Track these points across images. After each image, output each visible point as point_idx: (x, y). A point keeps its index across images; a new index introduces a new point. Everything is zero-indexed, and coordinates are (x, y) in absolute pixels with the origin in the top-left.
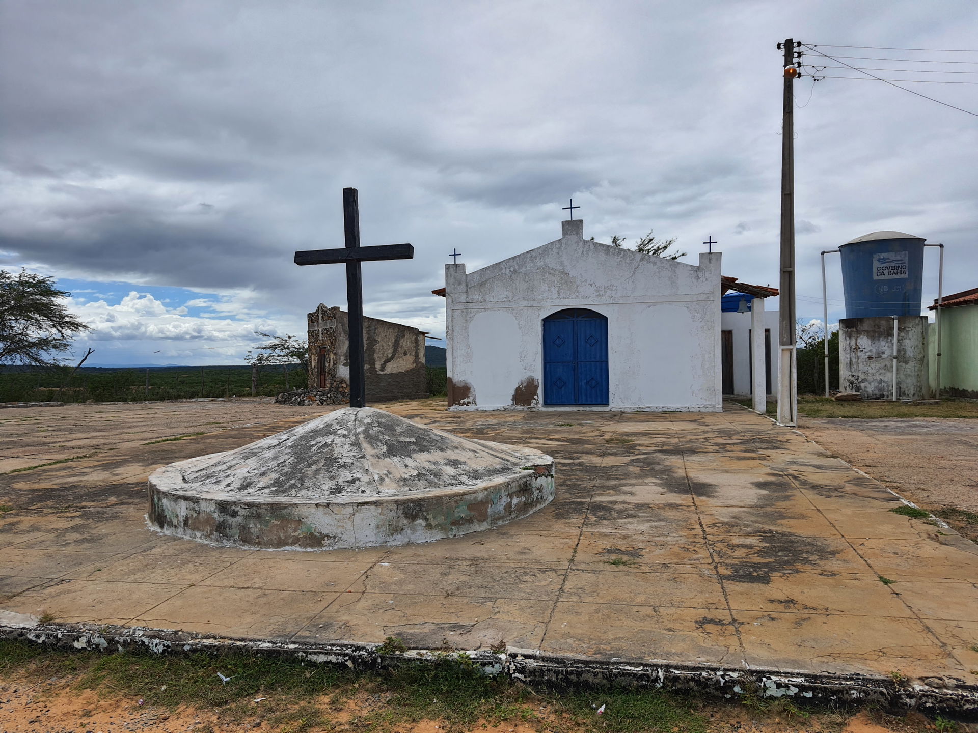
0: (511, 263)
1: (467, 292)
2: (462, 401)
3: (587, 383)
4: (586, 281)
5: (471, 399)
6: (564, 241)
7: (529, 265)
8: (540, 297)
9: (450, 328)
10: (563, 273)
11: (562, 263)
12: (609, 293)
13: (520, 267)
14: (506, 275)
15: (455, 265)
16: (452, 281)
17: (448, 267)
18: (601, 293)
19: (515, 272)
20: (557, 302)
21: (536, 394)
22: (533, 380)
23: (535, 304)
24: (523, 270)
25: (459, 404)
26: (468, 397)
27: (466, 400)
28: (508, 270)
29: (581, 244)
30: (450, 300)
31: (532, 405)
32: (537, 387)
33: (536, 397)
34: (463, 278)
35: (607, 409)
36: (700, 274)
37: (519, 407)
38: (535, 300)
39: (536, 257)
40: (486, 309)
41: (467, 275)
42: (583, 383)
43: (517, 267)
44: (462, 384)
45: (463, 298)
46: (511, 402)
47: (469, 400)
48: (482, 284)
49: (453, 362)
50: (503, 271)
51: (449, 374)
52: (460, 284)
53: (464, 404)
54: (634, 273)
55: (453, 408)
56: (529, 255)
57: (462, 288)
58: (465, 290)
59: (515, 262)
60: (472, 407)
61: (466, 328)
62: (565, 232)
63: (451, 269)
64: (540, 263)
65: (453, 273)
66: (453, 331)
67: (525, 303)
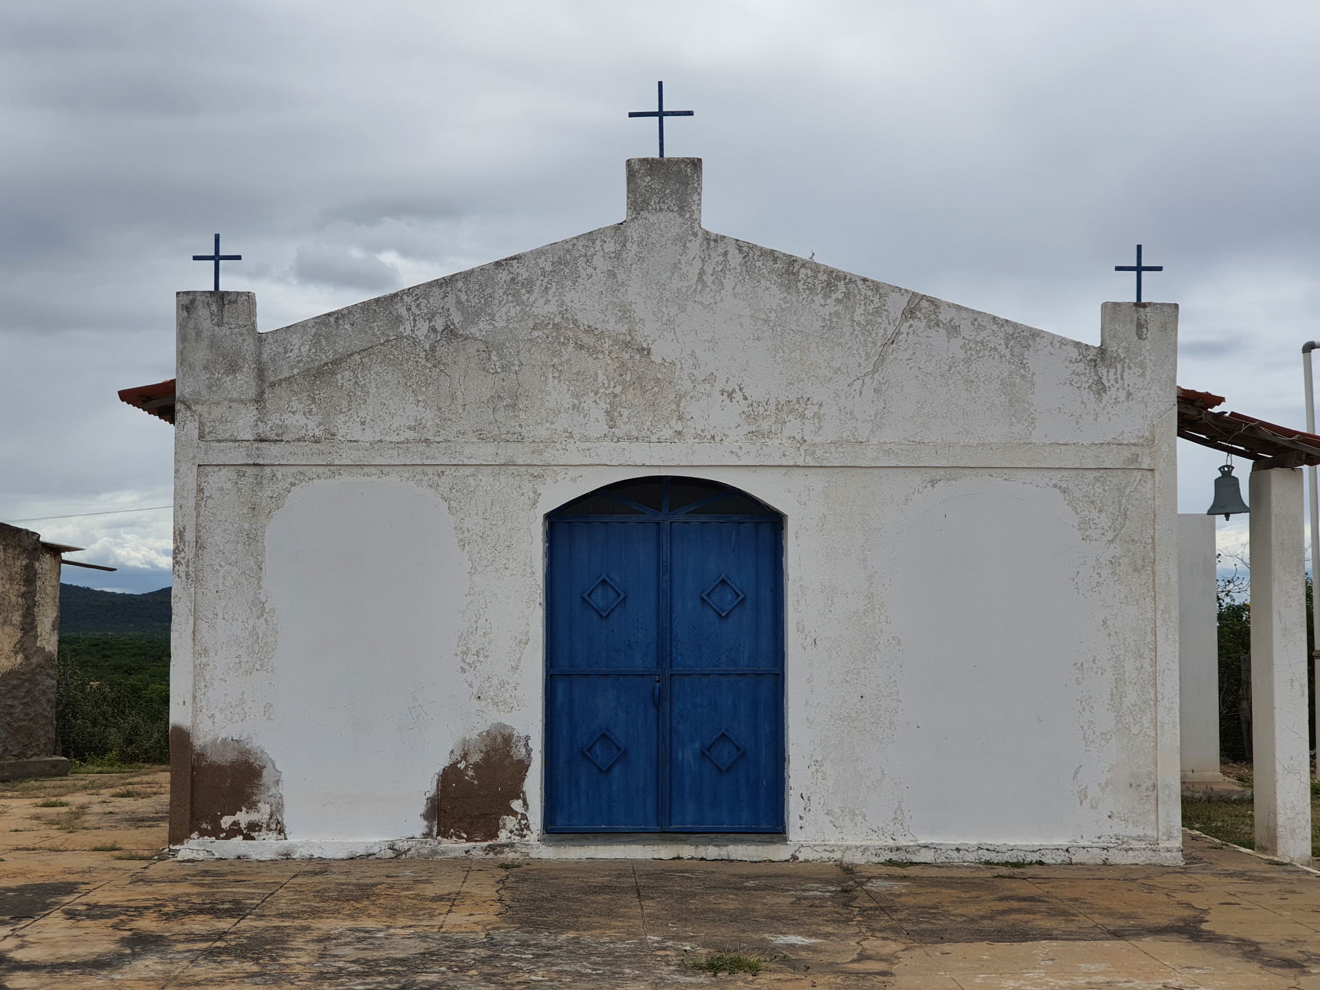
0: (435, 300)
1: (259, 399)
2: (226, 822)
3: (705, 754)
4: (711, 378)
5: (262, 814)
6: (633, 232)
7: (505, 312)
8: (543, 432)
9: (190, 536)
10: (627, 345)
11: (625, 312)
12: (793, 427)
13: (471, 316)
14: (415, 342)
15: (219, 297)
16: (201, 354)
17: (188, 302)
18: (765, 425)
19: (450, 332)
20: (606, 451)
21: (518, 793)
22: (508, 740)
23: (522, 454)
24: (481, 328)
25: (216, 832)
26: (252, 806)
27: (243, 818)
28: (423, 327)
29: (695, 246)
30: (192, 428)
31: (503, 836)
32: (523, 767)
33: (516, 805)
34: (249, 346)
35: (778, 852)
37: (454, 847)
38: (521, 440)
39: (529, 285)
40: (334, 468)
41: (261, 339)
42: (687, 754)
43: (456, 318)
44: (230, 756)
45: (244, 423)
46: (420, 826)
47: (254, 817)
48: (321, 374)
49: (199, 671)
50: (406, 329)
51: (178, 715)
52: (233, 368)
53: (234, 831)
54: (882, 359)
55: (194, 848)
56: (503, 276)
57: (244, 382)
58: (252, 393)
59: (451, 300)
60: (265, 847)
61: (252, 539)
62: (638, 202)
63: (203, 313)
64: (544, 307)
65: (207, 324)
66: (200, 546)
67: (485, 452)
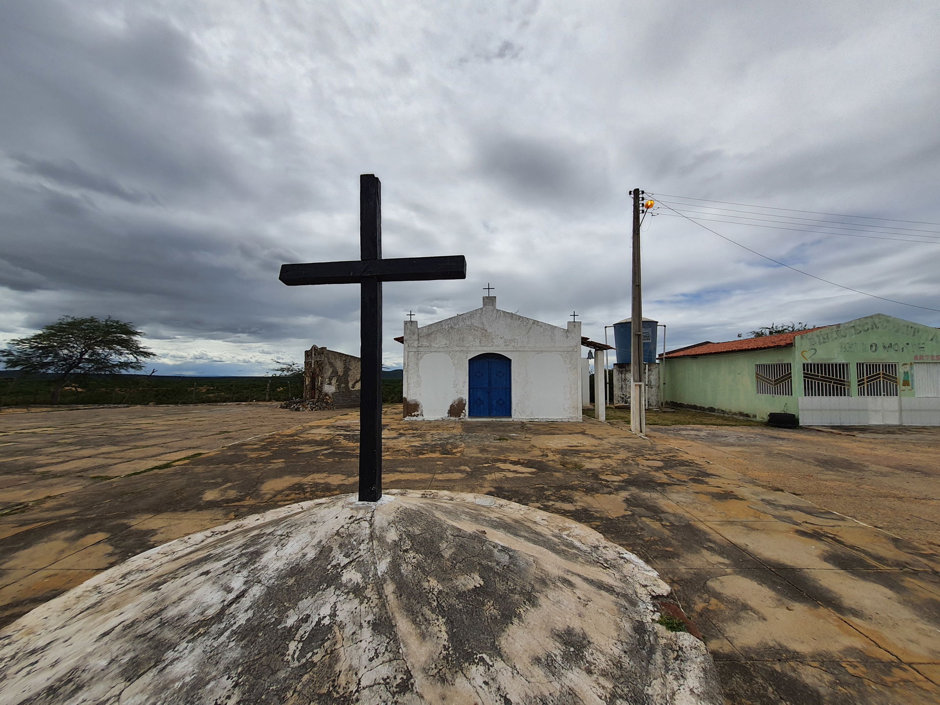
0: (449, 322)
1: (418, 340)
2: (413, 414)
3: (497, 402)
4: (498, 335)
5: (419, 413)
6: (484, 309)
7: (461, 324)
8: (468, 345)
9: (406, 364)
10: (483, 329)
11: (483, 324)
12: (513, 344)
13: (455, 325)
14: (445, 329)
15: (411, 321)
16: (408, 332)
17: (406, 323)
18: (508, 343)
19: (452, 327)
20: (479, 348)
21: (464, 409)
22: (462, 400)
23: (465, 349)
24: (457, 327)
25: (411, 416)
26: (417, 411)
27: (416, 413)
28: (447, 326)
29: (495, 312)
30: (407, 345)
31: (461, 417)
32: (465, 404)
33: (464, 411)
34: (417, 330)
35: (510, 420)
36: (569, 335)
37: (453, 418)
38: (464, 346)
39: (465, 319)
40: (431, 352)
41: (419, 329)
42: (494, 402)
43: (453, 325)
44: (414, 402)
45: (416, 344)
46: (447, 415)
47: (418, 413)
48: (429, 335)
49: (408, 387)
50: (444, 327)
51: (404, 395)
52: (414, 334)
53: (414, 416)
54: (529, 331)
55: (407, 419)
56: (461, 317)
57: (416, 337)
58: (417, 339)
59: (452, 322)
60: (420, 418)
61: (417, 364)
62: (485, 304)
63: (408, 324)
64: (468, 323)
65: (409, 327)
66: (408, 366)
67: (458, 349)
